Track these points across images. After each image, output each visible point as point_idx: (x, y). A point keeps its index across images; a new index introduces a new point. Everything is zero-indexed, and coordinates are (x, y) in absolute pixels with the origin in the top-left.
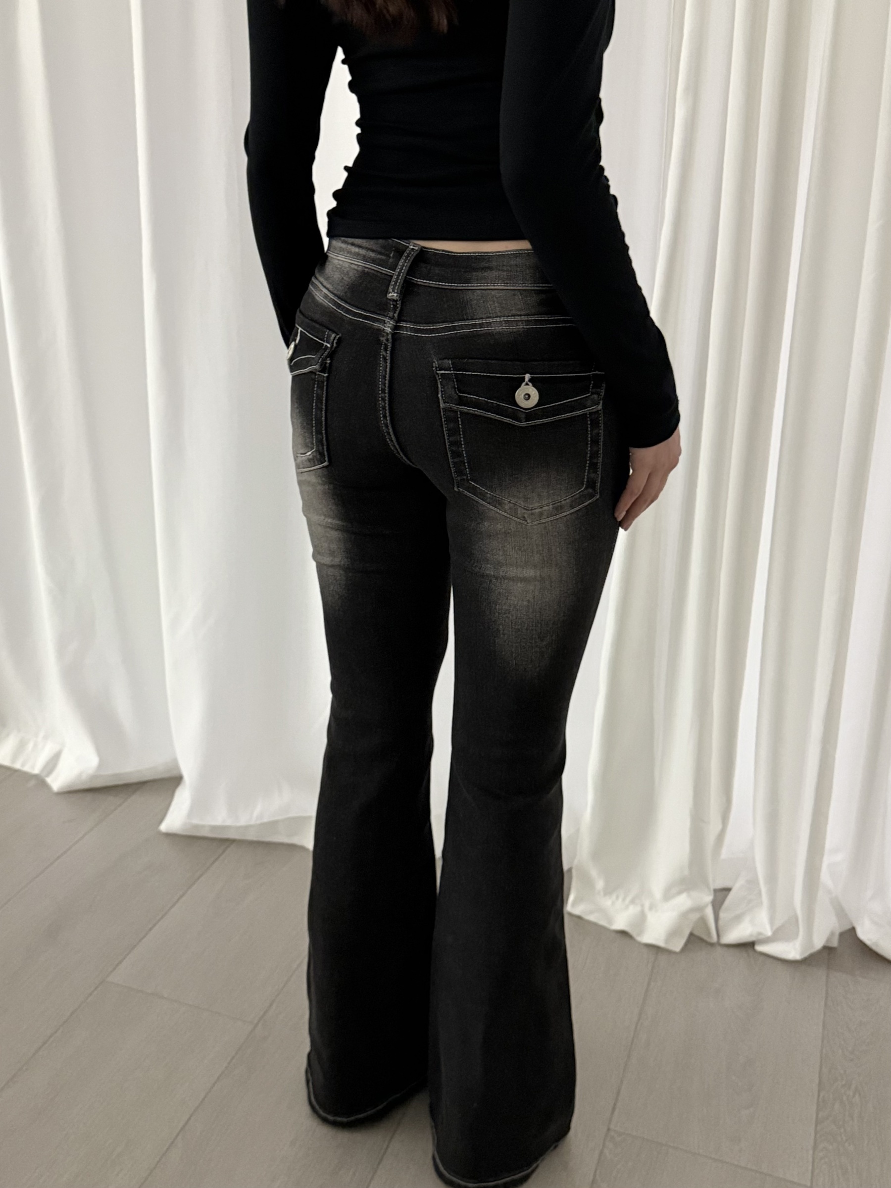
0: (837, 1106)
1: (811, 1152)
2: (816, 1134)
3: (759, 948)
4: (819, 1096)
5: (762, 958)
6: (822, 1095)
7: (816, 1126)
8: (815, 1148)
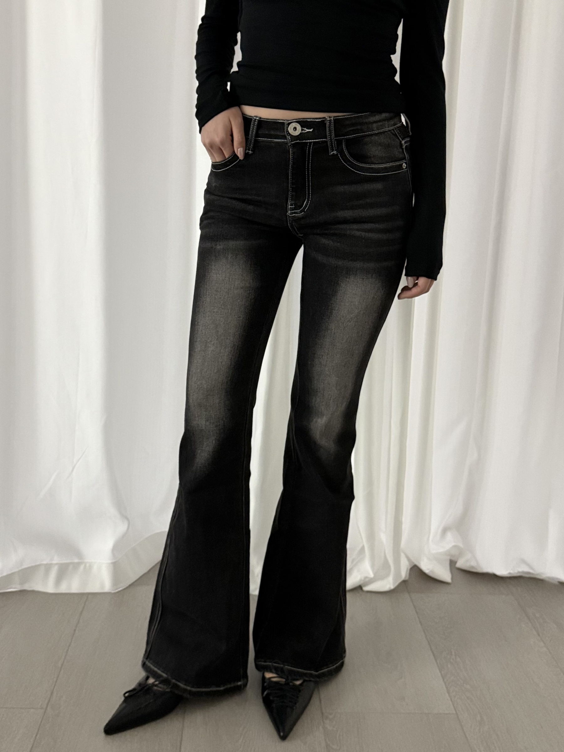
0: (449, 666)
1: (447, 695)
2: (445, 683)
3: (366, 589)
4: (437, 663)
5: (369, 595)
6: (438, 662)
7: (443, 680)
8: (449, 693)
